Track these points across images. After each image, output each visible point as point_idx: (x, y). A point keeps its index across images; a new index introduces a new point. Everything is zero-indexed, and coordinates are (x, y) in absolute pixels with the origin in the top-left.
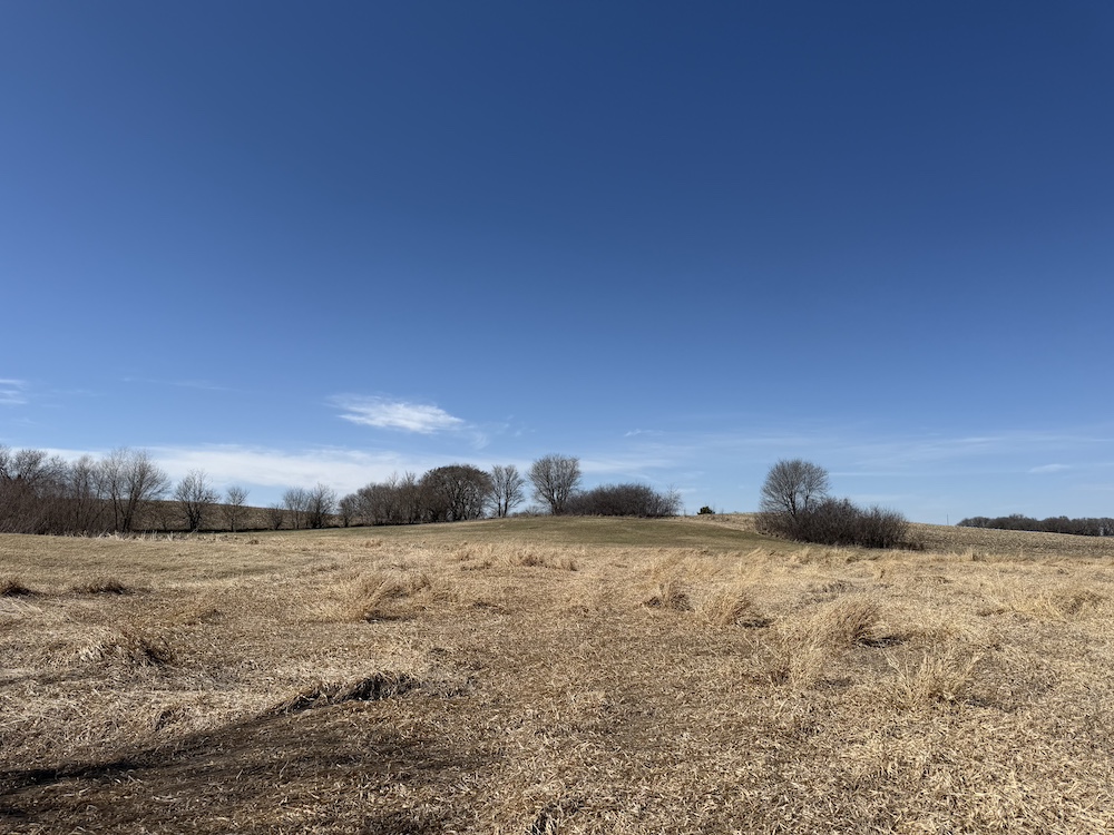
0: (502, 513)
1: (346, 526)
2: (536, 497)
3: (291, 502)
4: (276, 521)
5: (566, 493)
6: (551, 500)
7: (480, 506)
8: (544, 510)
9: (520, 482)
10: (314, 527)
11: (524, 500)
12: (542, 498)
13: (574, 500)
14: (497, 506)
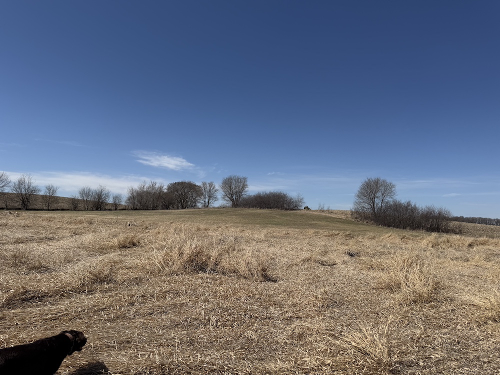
0: (206, 206)
1: (116, 210)
2: (224, 198)
3: (84, 195)
4: (74, 205)
5: (240, 196)
6: (232, 200)
7: (195, 202)
8: (228, 205)
9: (216, 191)
10: (97, 210)
11: (218, 200)
12: (227, 199)
13: (244, 200)
14: (204, 202)
